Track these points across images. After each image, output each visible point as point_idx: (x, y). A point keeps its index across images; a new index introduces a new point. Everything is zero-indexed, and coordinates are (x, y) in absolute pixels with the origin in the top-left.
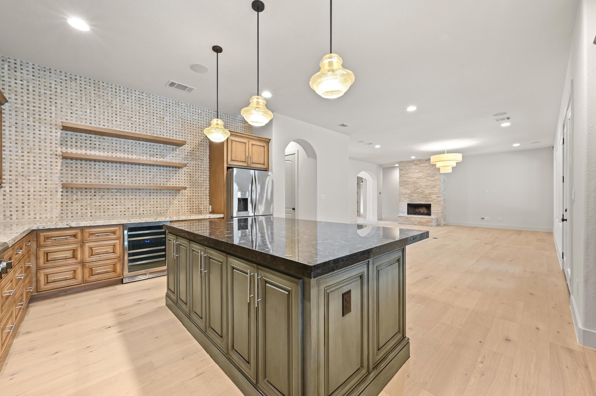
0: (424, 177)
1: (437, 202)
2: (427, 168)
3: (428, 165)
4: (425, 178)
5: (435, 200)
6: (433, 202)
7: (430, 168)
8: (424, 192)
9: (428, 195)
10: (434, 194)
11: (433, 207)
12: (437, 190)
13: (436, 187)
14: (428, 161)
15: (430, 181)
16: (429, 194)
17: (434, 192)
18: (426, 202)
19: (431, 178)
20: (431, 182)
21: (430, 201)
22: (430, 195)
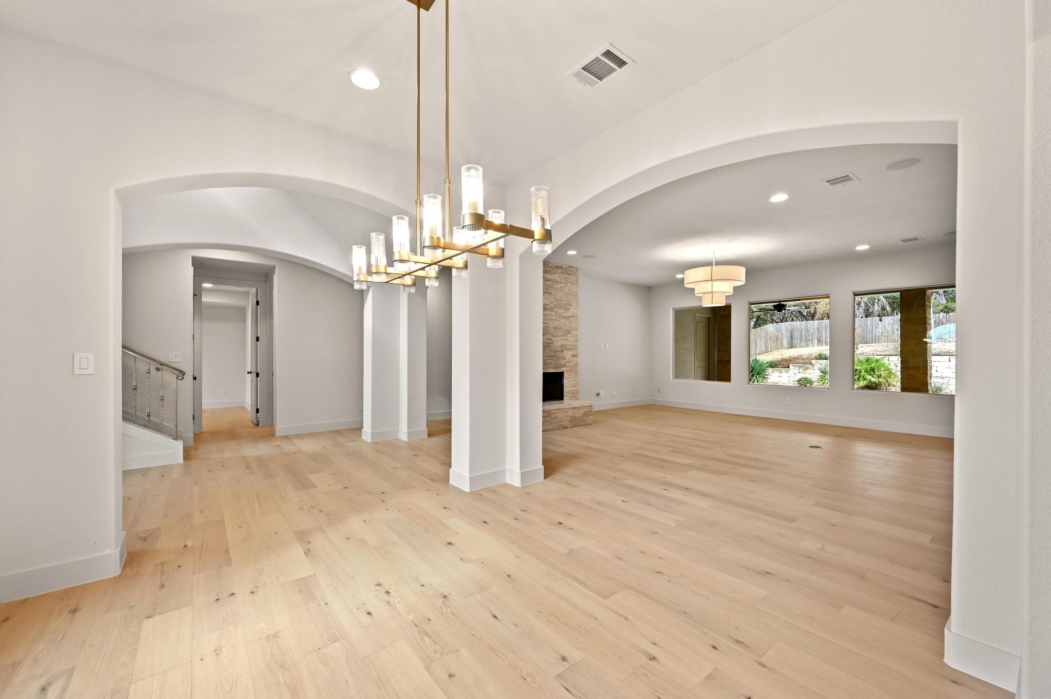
0: (552, 307)
1: (572, 367)
2: (558, 286)
3: (559, 280)
4: (555, 310)
5: (569, 363)
6: (567, 367)
7: (562, 287)
8: (552, 343)
9: (558, 351)
10: (568, 350)
11: (568, 378)
12: (573, 339)
13: (571, 334)
14: (558, 271)
15: (562, 318)
16: (560, 349)
17: (569, 345)
18: (555, 368)
19: (563, 310)
20: (563, 320)
21: (562, 366)
22: (561, 351)
